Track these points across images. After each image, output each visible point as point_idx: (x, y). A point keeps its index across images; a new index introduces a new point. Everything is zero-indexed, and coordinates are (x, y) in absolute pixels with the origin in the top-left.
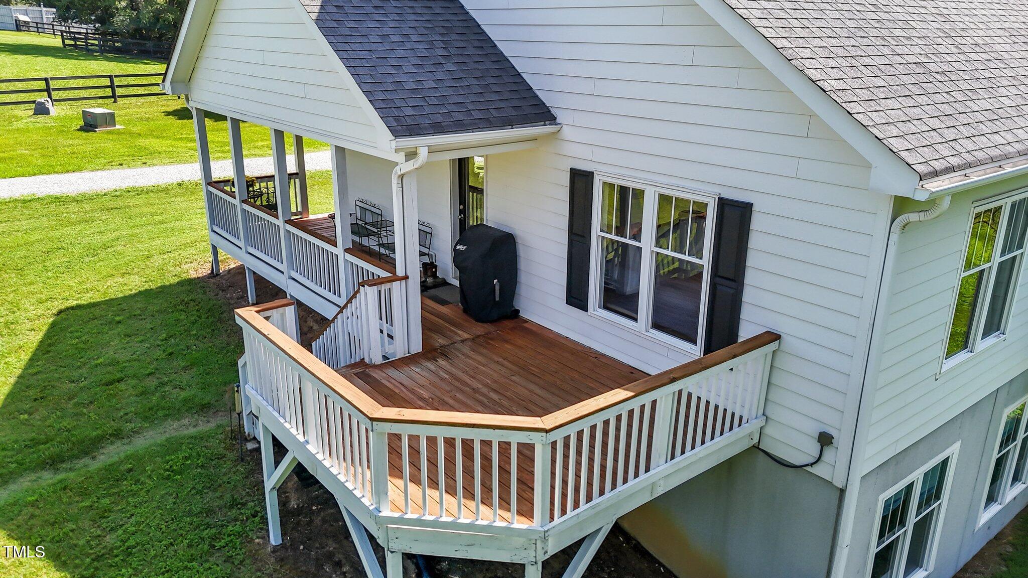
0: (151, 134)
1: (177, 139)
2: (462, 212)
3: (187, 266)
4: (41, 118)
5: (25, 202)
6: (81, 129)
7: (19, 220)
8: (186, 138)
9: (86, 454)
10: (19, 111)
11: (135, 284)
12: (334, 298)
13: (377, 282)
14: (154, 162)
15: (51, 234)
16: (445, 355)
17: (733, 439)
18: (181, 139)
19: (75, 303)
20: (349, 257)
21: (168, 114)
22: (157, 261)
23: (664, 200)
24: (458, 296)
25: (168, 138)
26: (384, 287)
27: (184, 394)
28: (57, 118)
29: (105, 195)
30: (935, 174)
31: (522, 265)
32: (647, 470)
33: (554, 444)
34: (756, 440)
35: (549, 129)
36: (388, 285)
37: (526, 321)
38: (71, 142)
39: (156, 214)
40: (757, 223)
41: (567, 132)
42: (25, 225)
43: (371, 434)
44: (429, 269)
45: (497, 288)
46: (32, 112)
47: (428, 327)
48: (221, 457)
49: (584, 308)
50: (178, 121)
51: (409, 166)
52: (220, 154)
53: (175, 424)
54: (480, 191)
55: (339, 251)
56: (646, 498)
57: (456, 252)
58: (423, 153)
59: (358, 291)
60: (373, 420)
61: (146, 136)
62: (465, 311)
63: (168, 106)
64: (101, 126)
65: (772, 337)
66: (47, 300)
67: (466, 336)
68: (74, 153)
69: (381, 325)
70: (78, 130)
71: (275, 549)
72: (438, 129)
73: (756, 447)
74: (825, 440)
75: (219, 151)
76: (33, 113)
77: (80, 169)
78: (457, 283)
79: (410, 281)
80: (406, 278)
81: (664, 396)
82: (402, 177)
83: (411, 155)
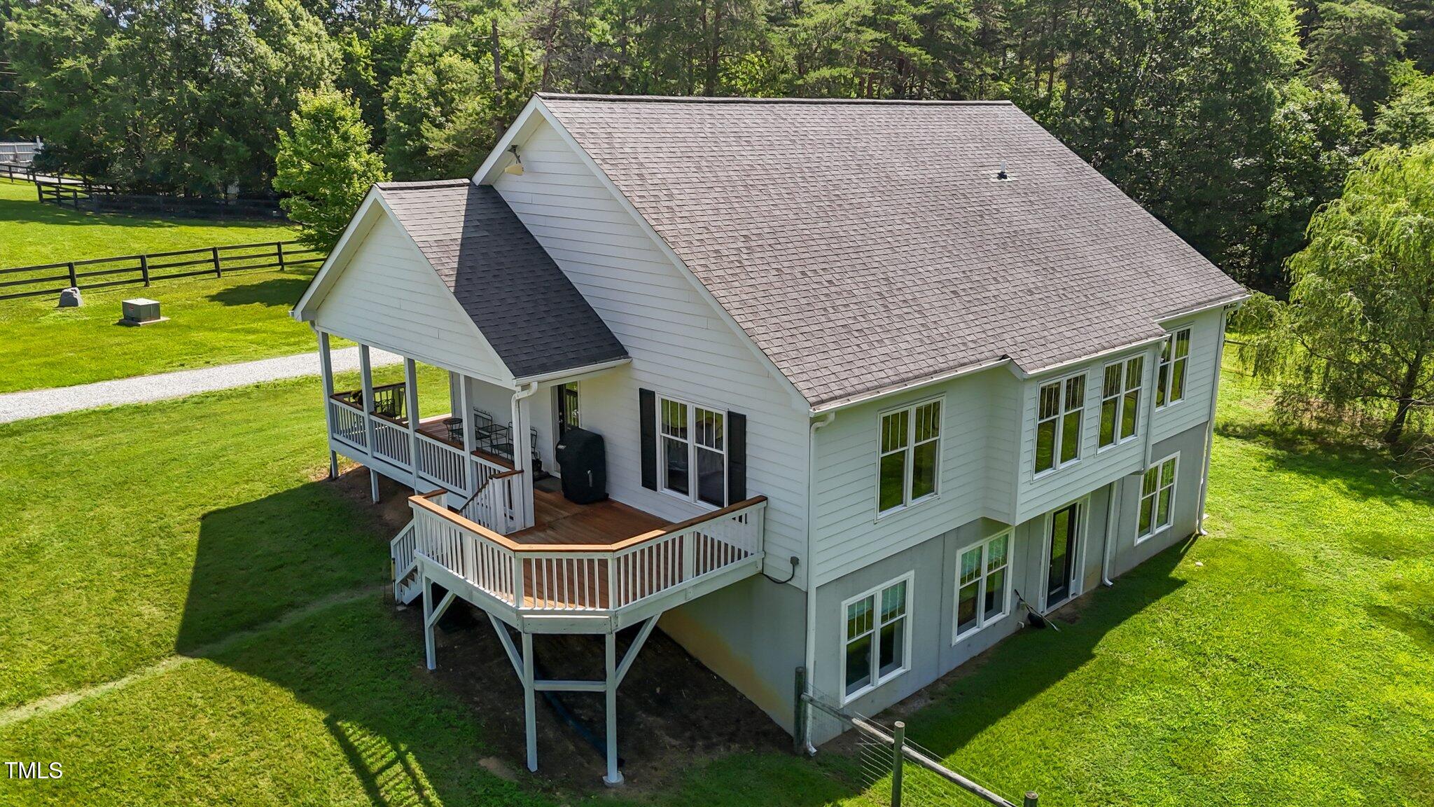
0: (201, 327)
1: (232, 331)
2: (561, 417)
3: (304, 472)
4: (69, 311)
5: (105, 413)
6: (121, 323)
7: (113, 433)
8: (243, 330)
9: (273, 619)
10: (38, 303)
11: (261, 490)
12: (461, 491)
13: (500, 476)
14: (218, 360)
15: (156, 445)
16: (553, 528)
17: (738, 566)
18: (237, 331)
19: (214, 508)
20: (475, 458)
21: (213, 298)
22: (273, 467)
23: (699, 411)
24: (560, 485)
25: (222, 330)
26: (506, 480)
27: (337, 575)
28: (89, 310)
29: (184, 402)
30: (822, 402)
31: (610, 458)
32: (680, 581)
33: (619, 559)
34: (760, 568)
35: (622, 361)
36: (509, 478)
37: (614, 502)
38: (117, 340)
39: (248, 421)
40: (750, 428)
41: (636, 363)
42: (123, 437)
43: (513, 559)
44: (537, 464)
45: (590, 477)
46: (56, 303)
47: (538, 510)
48: (380, 616)
49: (654, 488)
50: (227, 308)
51: (525, 394)
52: (287, 348)
53: (336, 597)
54: (575, 394)
55: (466, 453)
56: (681, 601)
57: (558, 451)
58: (535, 386)
59: (487, 482)
60: (515, 551)
61: (198, 329)
62: (566, 496)
63: (209, 288)
64: (145, 319)
65: (763, 499)
66: (187, 507)
67: (566, 514)
68: (125, 354)
69: (505, 510)
70: (118, 324)
71: (432, 672)
72: (545, 369)
73: (762, 573)
74: (795, 562)
75: (284, 344)
76: (57, 305)
77: (141, 373)
78: (559, 475)
79: (525, 473)
80: (522, 471)
81: (688, 534)
82: (518, 401)
83: (525, 387)
